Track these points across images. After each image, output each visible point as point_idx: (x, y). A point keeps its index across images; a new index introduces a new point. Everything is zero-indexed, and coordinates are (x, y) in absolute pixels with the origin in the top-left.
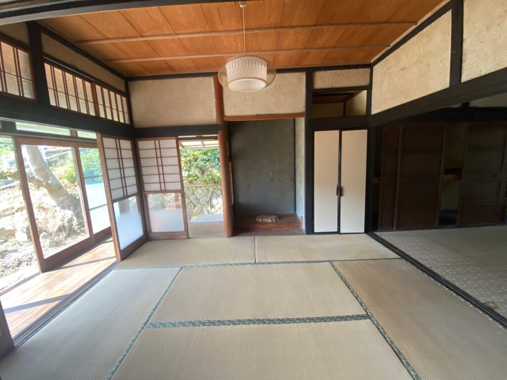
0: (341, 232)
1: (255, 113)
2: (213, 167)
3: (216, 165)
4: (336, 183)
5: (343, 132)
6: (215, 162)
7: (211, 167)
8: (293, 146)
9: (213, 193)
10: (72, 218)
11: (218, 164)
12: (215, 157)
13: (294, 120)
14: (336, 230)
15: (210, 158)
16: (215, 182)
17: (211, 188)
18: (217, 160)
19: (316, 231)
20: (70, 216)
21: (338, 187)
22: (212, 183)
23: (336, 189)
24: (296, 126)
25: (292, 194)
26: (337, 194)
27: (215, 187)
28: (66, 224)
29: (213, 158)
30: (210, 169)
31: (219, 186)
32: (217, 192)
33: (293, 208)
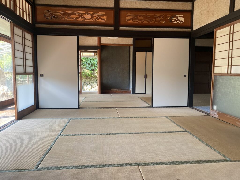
0: (146, 93)
1: (113, 43)
2: (85, 68)
3: (87, 67)
4: (144, 73)
5: (147, 53)
6: (86, 65)
7: (84, 68)
8: (129, 58)
9: (84, 83)
10: (8, 90)
11: (88, 67)
12: (87, 63)
13: (130, 47)
14: (144, 92)
15: (83, 63)
16: (86, 77)
17: (83, 80)
18: (87, 64)
19: (136, 93)
20: (6, 89)
21: (145, 75)
22: (84, 77)
23: (144, 75)
24: (130, 49)
25: (128, 80)
26: (145, 77)
27: (86, 79)
28: (5, 93)
29: (85, 63)
30: (83, 69)
31: (88, 79)
32: (87, 83)
33: (128, 87)
